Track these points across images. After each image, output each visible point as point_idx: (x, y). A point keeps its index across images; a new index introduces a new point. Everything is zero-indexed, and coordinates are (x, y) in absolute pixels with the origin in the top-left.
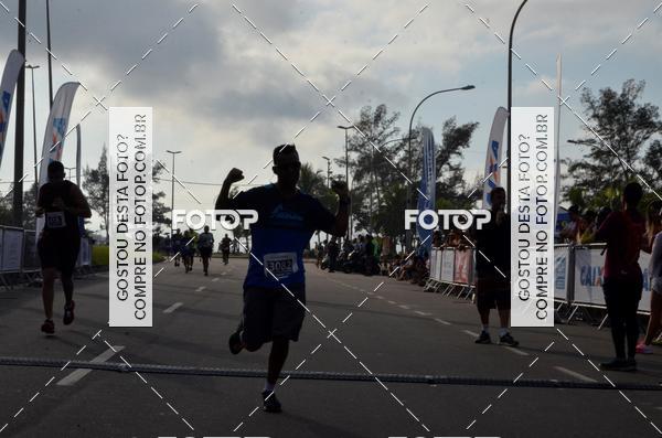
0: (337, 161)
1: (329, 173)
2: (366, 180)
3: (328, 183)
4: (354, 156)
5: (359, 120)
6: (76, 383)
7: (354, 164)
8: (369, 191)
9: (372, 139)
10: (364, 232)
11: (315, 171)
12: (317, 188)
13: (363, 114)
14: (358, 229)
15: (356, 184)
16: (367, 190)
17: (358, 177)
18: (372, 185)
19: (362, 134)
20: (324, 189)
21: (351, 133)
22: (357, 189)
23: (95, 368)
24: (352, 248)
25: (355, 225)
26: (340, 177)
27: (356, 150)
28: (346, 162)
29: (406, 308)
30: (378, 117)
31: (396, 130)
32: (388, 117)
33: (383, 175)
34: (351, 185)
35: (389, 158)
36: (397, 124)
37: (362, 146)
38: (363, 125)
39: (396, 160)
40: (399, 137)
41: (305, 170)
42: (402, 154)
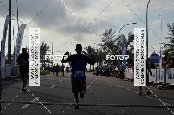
0: (98, 44)
1: (96, 48)
2: (107, 50)
3: (96, 51)
4: (103, 43)
5: (104, 33)
6: (27, 108)
7: (103, 45)
9: (108, 38)
10: (106, 64)
11: (92, 47)
12: (93, 52)
13: (105, 31)
14: (104, 64)
15: (104, 51)
16: (107, 53)
17: (104, 49)
19: (105, 37)
21: (102, 37)
22: (104, 52)
23: (32, 103)
24: (103, 69)
25: (104, 62)
26: (99, 49)
27: (104, 41)
28: (101, 45)
29: (118, 85)
30: (110, 32)
31: (115, 36)
32: (112, 32)
33: (112, 48)
34: (103, 51)
35: (113, 43)
36: (115, 34)
37: (105, 40)
38: (106, 34)
39: (115, 44)
40: (116, 38)
41: (89, 47)
42: (117, 42)
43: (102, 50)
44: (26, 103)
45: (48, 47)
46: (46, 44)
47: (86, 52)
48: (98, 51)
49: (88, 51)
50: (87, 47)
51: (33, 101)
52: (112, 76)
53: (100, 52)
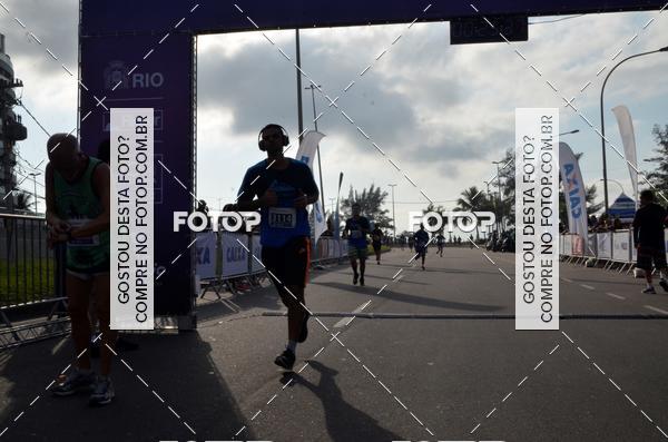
0: (493, 183)
1: (489, 191)
2: (512, 194)
3: (488, 198)
4: (504, 180)
5: (505, 157)
6: (348, 325)
7: (504, 185)
8: (513, 201)
9: (514, 168)
11: (479, 190)
12: (482, 201)
13: (508, 153)
14: (509, 224)
15: (505, 197)
17: (506, 192)
19: (507, 165)
20: (486, 201)
21: (501, 166)
22: (507, 200)
23: (357, 316)
26: (495, 193)
27: (504, 176)
28: (499, 184)
34: (503, 198)
41: (474, 191)
43: (502, 194)
44: (343, 316)
45: (384, 195)
46: (378, 189)
47: (467, 202)
48: (492, 197)
49: (470, 199)
50: (469, 191)
51: (357, 311)
53: (498, 200)
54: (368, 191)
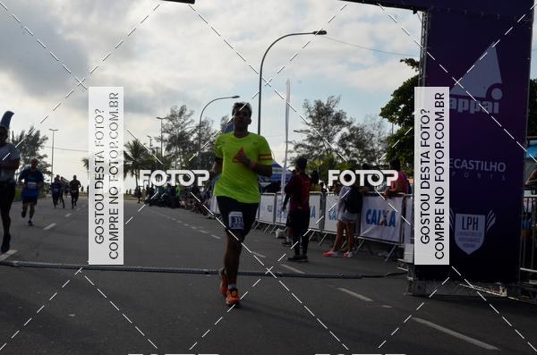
0: (156, 138)
1: (151, 145)
2: (173, 150)
3: (150, 151)
4: (166, 136)
5: (170, 114)
7: (166, 141)
8: (174, 157)
9: (177, 126)
12: (143, 154)
13: (172, 111)
15: (167, 153)
17: (168, 149)
18: (177, 154)
19: (171, 123)
20: (147, 155)
21: (165, 122)
22: (168, 156)
26: (157, 148)
27: (167, 132)
28: (161, 139)
29: (194, 228)
30: (181, 113)
31: (192, 121)
32: (187, 113)
33: (184, 148)
34: (164, 153)
35: (187, 138)
36: (192, 117)
37: (171, 130)
38: (172, 117)
39: (192, 139)
40: (193, 126)
41: (136, 143)
42: (195, 135)
43: (164, 150)
45: (44, 140)
46: (38, 132)
47: (129, 154)
48: (154, 152)
49: (132, 151)
50: (131, 143)
52: (183, 207)
53: (159, 156)
54: (27, 133)
